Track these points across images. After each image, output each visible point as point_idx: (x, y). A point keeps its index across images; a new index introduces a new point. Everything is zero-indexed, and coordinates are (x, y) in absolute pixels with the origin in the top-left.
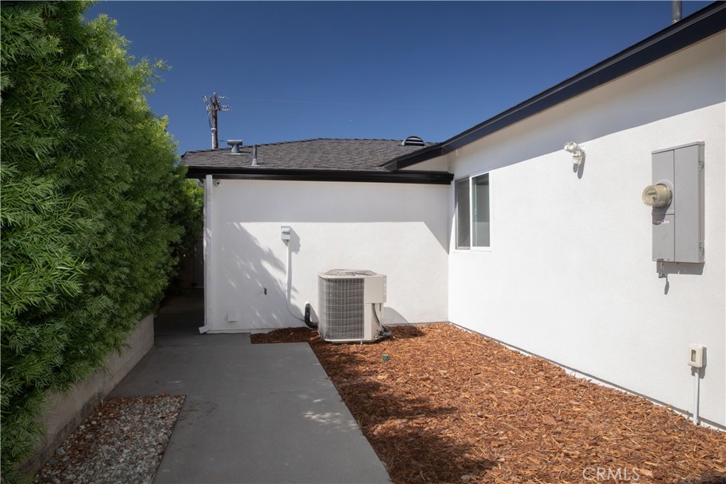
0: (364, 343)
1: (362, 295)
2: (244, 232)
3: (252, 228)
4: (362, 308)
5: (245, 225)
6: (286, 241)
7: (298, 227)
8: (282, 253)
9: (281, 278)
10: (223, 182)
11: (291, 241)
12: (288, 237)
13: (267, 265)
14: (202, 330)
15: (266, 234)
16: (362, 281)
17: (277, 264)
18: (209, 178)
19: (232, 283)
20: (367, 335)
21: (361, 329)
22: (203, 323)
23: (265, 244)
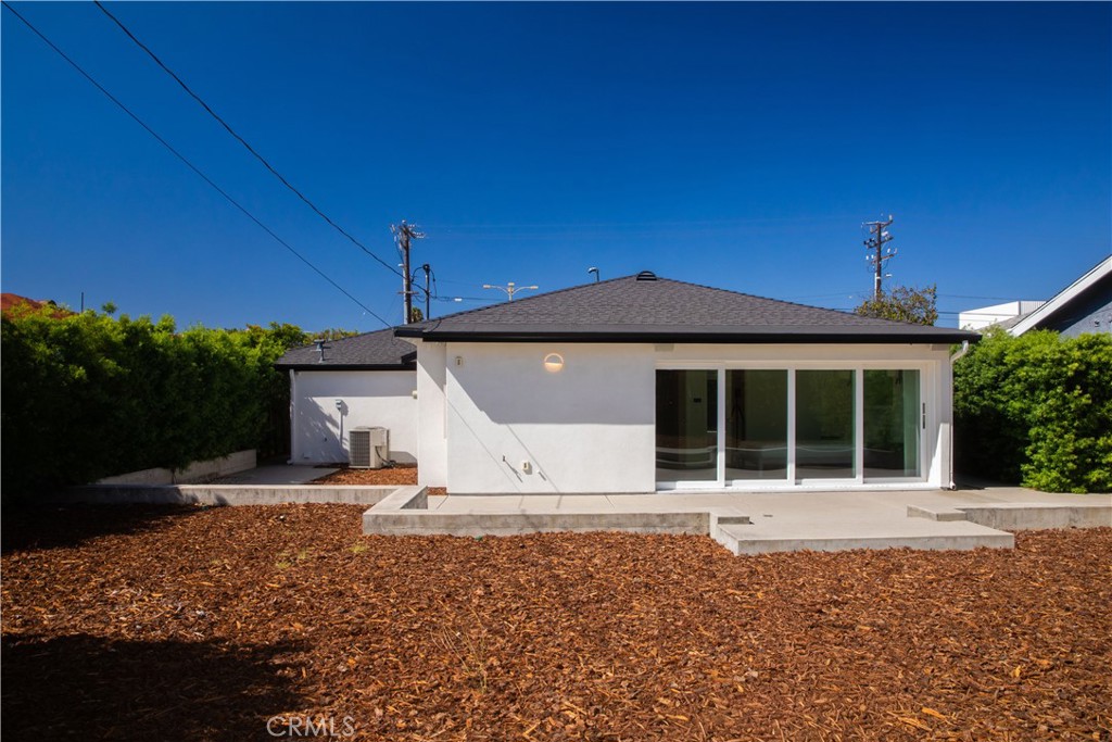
0: (371, 469)
1: (369, 441)
2: (314, 403)
3: (319, 401)
4: (369, 449)
5: (315, 399)
6: (340, 409)
7: (347, 400)
8: (337, 416)
9: (337, 432)
10: (300, 373)
11: (343, 409)
12: (340, 406)
13: (329, 425)
14: (289, 462)
15: (327, 404)
16: (369, 433)
17: (334, 423)
18: (292, 372)
19: (308, 434)
20: (373, 465)
21: (369, 461)
22: (290, 458)
23: (326, 411)
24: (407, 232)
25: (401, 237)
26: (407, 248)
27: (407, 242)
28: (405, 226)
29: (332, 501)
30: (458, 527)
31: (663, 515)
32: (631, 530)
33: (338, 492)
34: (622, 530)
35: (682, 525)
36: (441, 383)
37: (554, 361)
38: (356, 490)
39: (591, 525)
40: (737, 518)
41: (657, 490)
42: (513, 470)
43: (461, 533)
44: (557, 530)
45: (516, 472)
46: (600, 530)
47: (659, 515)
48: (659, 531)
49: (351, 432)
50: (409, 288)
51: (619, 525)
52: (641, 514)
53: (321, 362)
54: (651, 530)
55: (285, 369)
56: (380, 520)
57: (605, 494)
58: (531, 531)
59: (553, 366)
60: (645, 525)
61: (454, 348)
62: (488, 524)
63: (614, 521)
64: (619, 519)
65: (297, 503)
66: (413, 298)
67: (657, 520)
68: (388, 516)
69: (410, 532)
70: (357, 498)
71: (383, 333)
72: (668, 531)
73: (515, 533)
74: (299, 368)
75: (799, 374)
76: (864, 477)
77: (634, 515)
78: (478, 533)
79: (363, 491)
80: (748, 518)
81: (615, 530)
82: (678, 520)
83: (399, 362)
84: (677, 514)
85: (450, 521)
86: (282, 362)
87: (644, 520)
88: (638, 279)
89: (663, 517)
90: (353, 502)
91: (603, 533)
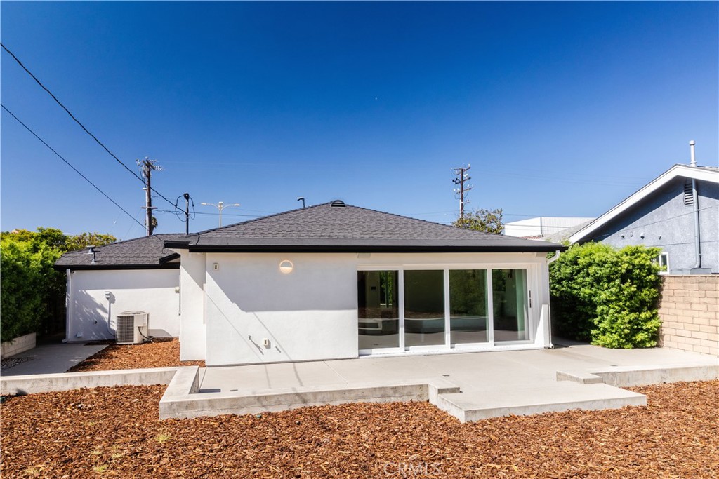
0: (134, 344)
1: (133, 323)
2: (88, 295)
3: (91, 293)
4: (133, 329)
5: (88, 292)
6: (108, 298)
7: (114, 292)
8: (106, 304)
9: (105, 316)
10: (75, 272)
11: (111, 299)
12: (108, 296)
13: (99, 311)
14: (64, 341)
15: (98, 296)
16: (133, 317)
17: (104, 310)
18: (68, 271)
19: (81, 319)
20: (136, 341)
21: (133, 338)
22: (64, 337)
23: (98, 301)
24: (149, 165)
25: (144, 168)
26: (149, 176)
27: (149, 172)
28: (147, 161)
29: (120, 384)
30: (240, 408)
31: (395, 388)
32: (373, 401)
33: (125, 376)
34: (366, 401)
35: (409, 394)
36: (201, 282)
37: (286, 265)
38: (141, 374)
39: (344, 398)
40: (452, 389)
41: (360, 355)
42: (257, 346)
43: (242, 412)
44: (318, 405)
45: (259, 347)
46: (350, 402)
47: (392, 388)
48: (393, 400)
49: (118, 317)
50: (150, 204)
51: (364, 397)
52: (379, 388)
53: (93, 263)
54: (387, 400)
55: (63, 269)
56: (175, 406)
57: (323, 360)
58: (298, 406)
59: (286, 270)
60: (383, 396)
61: (211, 257)
62: (265, 403)
63: (360, 394)
64: (363, 393)
65: (88, 387)
66: (153, 212)
67: (391, 392)
68: (182, 402)
69: (201, 414)
70: (141, 380)
71: (142, 240)
72: (399, 400)
73: (286, 408)
74: (74, 268)
75: (451, 272)
76: (495, 341)
77: (375, 388)
78: (257, 411)
79: (146, 374)
80: (459, 389)
81: (361, 401)
82: (406, 391)
83: (158, 263)
84: (406, 386)
85: (233, 403)
86: (59, 263)
87: (382, 392)
88: (332, 206)
89: (395, 389)
90: (138, 384)
91: (352, 404)
